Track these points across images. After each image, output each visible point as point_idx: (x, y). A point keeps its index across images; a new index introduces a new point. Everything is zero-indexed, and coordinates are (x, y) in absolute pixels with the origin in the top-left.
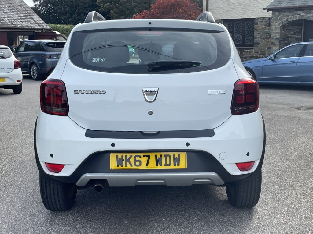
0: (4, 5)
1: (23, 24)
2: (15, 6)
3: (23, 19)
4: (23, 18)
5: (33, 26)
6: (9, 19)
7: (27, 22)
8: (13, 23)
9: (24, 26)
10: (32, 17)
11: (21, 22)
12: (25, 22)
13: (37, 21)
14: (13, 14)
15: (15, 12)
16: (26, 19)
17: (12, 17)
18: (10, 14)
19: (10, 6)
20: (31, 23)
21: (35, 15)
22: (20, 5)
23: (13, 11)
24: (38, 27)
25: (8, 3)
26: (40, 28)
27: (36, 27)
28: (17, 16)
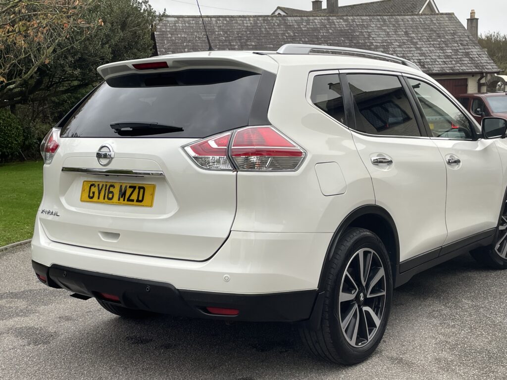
0: (420, 35)
1: (446, 65)
2: (442, 35)
3: (448, 57)
4: (450, 54)
5: (464, 68)
6: (420, 58)
7: (454, 62)
8: (426, 66)
9: (445, 68)
10: (468, 52)
11: (441, 63)
12: (451, 61)
13: (476, 59)
14: (431, 49)
15: (438, 46)
16: (454, 57)
17: (427, 55)
18: (427, 49)
19: (431, 35)
20: (463, 62)
21: (476, 47)
22: (452, 32)
23: (433, 45)
24: (473, 70)
25: (430, 31)
26: (477, 70)
27: (470, 70)
28: (438, 51)
